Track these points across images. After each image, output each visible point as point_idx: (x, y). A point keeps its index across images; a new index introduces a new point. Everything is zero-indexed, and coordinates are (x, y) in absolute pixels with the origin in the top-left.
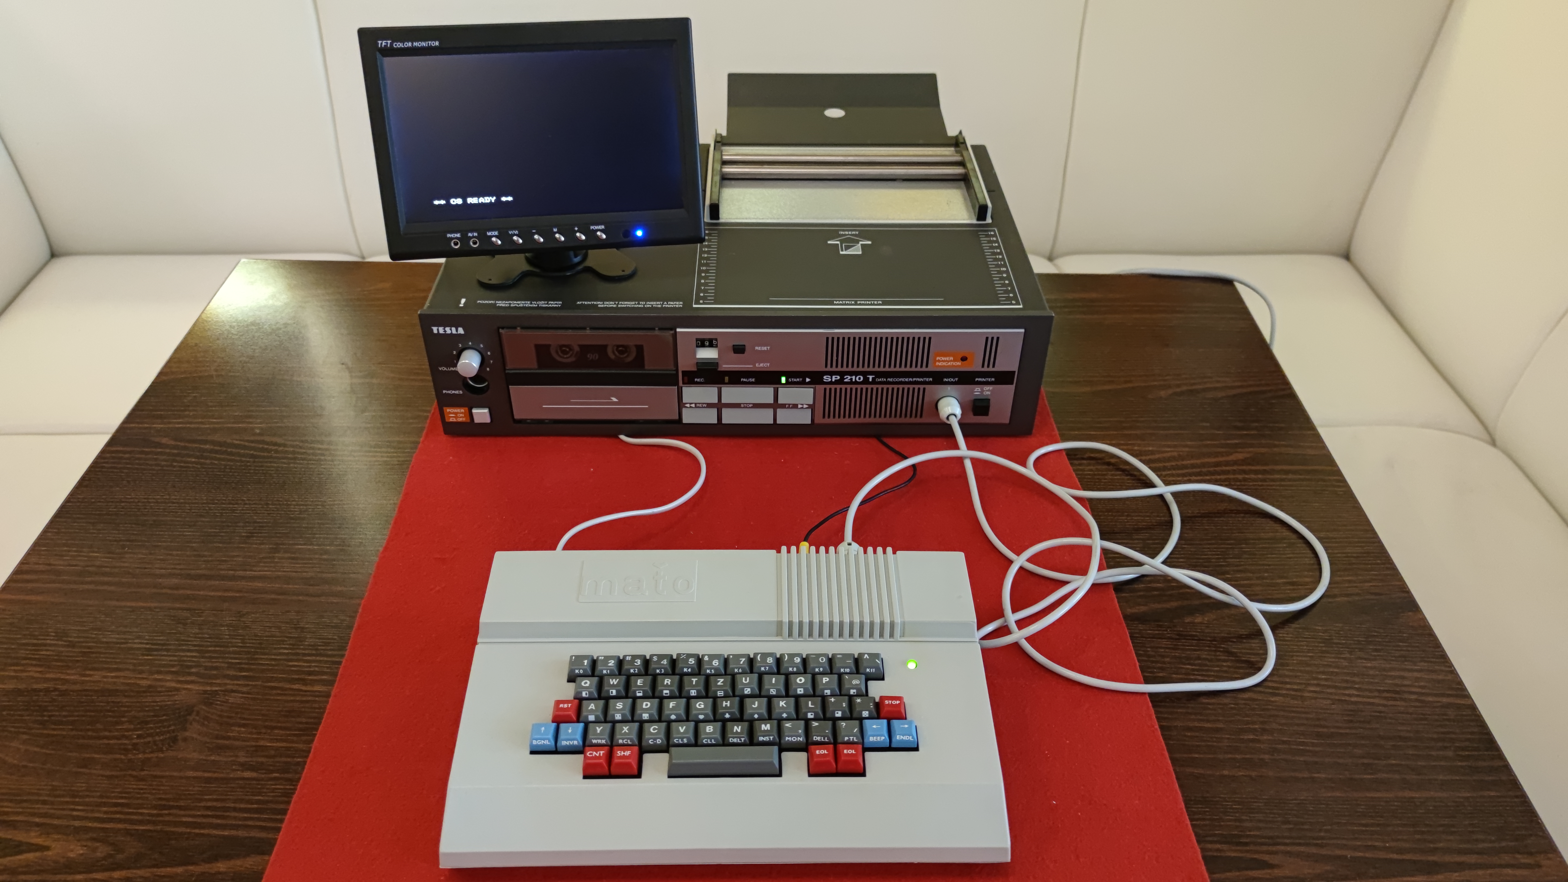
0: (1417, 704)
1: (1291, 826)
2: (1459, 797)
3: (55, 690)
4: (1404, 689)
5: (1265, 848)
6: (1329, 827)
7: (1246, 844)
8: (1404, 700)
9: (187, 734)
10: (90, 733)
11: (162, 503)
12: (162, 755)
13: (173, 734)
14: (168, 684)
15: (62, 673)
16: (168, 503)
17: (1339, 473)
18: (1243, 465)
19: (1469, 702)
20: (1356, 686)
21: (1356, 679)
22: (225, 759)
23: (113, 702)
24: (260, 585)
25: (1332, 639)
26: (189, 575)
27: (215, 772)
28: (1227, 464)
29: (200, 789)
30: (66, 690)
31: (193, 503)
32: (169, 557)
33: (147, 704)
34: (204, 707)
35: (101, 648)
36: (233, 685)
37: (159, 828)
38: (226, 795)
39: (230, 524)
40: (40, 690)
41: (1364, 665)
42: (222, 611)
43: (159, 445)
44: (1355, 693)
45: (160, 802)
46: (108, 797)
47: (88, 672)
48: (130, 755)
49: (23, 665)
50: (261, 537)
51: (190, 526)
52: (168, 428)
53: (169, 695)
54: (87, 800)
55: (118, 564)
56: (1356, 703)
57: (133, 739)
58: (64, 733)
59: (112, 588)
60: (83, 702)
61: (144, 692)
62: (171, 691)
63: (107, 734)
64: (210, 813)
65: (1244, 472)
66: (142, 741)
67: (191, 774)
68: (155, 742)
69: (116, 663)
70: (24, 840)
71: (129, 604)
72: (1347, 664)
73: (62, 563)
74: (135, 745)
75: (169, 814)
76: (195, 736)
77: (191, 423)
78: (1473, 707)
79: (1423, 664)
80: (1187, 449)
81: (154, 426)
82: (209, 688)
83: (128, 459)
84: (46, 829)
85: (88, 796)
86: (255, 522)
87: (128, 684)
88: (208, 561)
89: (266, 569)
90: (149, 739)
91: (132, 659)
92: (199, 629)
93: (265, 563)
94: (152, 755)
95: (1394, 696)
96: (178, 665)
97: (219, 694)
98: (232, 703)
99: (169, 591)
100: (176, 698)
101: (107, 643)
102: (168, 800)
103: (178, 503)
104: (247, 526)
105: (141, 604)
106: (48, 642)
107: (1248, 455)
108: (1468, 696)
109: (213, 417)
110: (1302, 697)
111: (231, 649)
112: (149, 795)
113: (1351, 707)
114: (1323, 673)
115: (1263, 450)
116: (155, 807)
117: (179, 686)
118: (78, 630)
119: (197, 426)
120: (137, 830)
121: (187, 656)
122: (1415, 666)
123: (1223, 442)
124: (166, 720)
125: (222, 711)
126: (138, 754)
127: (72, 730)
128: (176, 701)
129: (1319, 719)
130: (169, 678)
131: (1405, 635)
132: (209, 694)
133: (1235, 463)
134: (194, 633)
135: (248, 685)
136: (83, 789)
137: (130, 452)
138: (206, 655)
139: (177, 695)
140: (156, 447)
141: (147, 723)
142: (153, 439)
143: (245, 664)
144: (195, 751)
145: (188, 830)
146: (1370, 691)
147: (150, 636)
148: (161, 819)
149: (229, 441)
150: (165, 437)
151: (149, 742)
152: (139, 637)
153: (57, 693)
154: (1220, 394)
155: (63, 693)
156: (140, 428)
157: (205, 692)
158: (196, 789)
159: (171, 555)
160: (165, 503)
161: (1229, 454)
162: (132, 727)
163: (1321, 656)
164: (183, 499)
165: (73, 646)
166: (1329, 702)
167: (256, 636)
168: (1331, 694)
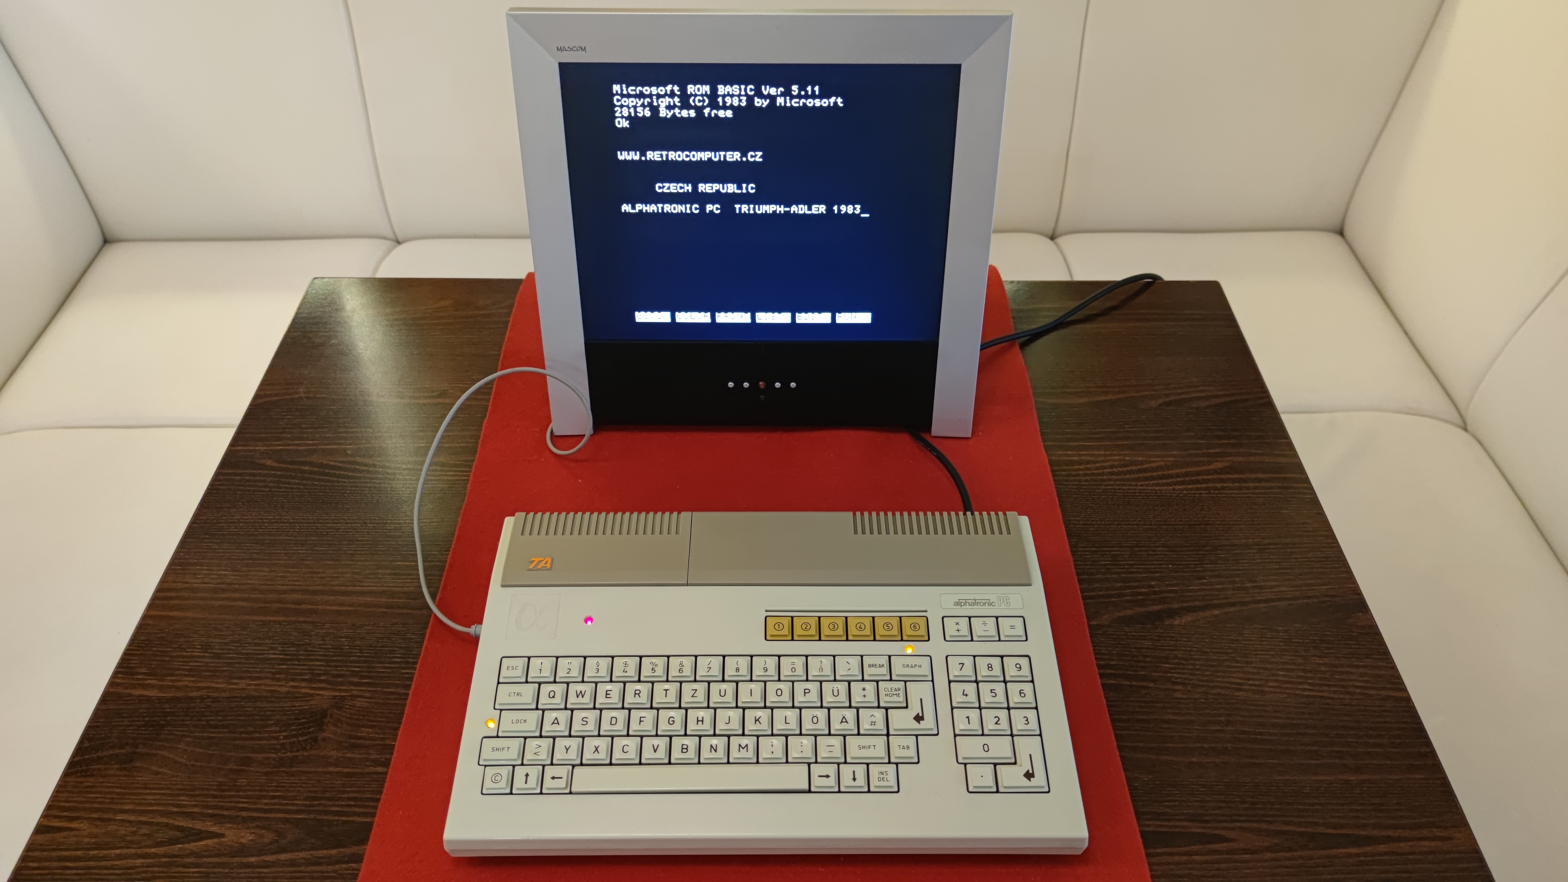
0: (1360, 697)
1: (1247, 806)
2: (1389, 779)
3: (209, 697)
4: (1350, 683)
5: (1224, 825)
6: (1279, 806)
7: (1208, 822)
8: (1349, 693)
9: (325, 735)
10: (243, 735)
11: (274, 523)
12: (306, 754)
13: (314, 735)
14: (303, 691)
15: (211, 682)
16: (281, 523)
17: (1307, 480)
18: (1221, 474)
19: (1404, 695)
20: (1310, 681)
21: (1309, 675)
22: (359, 756)
23: (258, 707)
24: (369, 599)
25: (1292, 639)
26: (307, 590)
27: (352, 768)
28: (1208, 472)
29: (342, 782)
30: (217, 698)
31: (302, 523)
32: (289, 575)
33: (288, 708)
34: (335, 711)
35: (241, 658)
36: (358, 690)
37: (312, 816)
38: (364, 787)
39: (336, 543)
40: (196, 698)
41: (1317, 662)
42: (340, 624)
43: (264, 467)
44: (1308, 687)
45: (310, 794)
46: (267, 791)
47: (235, 681)
48: (280, 754)
49: (177, 675)
50: (364, 554)
51: (303, 545)
52: (271, 450)
53: (305, 701)
54: (249, 793)
55: (245, 581)
56: (1308, 696)
57: (280, 739)
58: (222, 735)
59: (244, 604)
60: (233, 708)
61: (284, 698)
62: (307, 697)
63: (259, 735)
64: (353, 803)
65: (1222, 481)
66: (288, 741)
67: (331, 769)
68: (299, 742)
69: (257, 672)
70: (202, 829)
71: (260, 618)
72: (1303, 661)
73: (196, 581)
74: (283, 744)
75: (319, 805)
76: (332, 736)
77: (289, 445)
78: (1408, 699)
79: (1367, 660)
80: (1172, 459)
81: (258, 448)
82: (337, 694)
83: (240, 481)
84: (219, 819)
85: (249, 790)
86: (357, 540)
87: (270, 691)
88: (322, 578)
89: (372, 584)
90: (294, 739)
91: (270, 668)
92: (322, 640)
93: (369, 578)
94: (297, 754)
95: (1340, 689)
96: (309, 673)
97: (347, 699)
98: (359, 707)
99: (293, 606)
100: (312, 702)
101: (246, 654)
102: (316, 792)
103: (288, 523)
104: (351, 545)
105: (272, 618)
106: (196, 654)
107: (1227, 464)
108: (1405, 690)
109: (307, 439)
110: (1262, 691)
111: (352, 658)
112: (300, 789)
113: (1303, 700)
114: (1283, 670)
115: (1241, 459)
116: (306, 799)
117: (312, 692)
118: (220, 643)
119: (295, 447)
120: (294, 818)
121: (316, 665)
122: (1361, 662)
123: (1205, 451)
124: (305, 723)
125: (351, 714)
126: (286, 753)
127: (228, 732)
128: (311, 705)
129: (1276, 711)
130: (303, 684)
131: (1354, 634)
132: (338, 699)
133: (1216, 472)
134: (318, 645)
135: (370, 691)
136: (245, 784)
137: (240, 475)
138: (332, 664)
139: (312, 700)
140: (260, 469)
141: (290, 725)
142: (258, 461)
143: (365, 672)
144: (333, 750)
145: (336, 818)
146: (1321, 685)
147: (282, 647)
148: (312, 808)
149: (325, 462)
150: (269, 459)
151: (294, 743)
152: (272, 649)
153: (210, 700)
154: (1204, 404)
155: (216, 700)
156: (245, 451)
157: (335, 697)
158: (340, 782)
159: (290, 572)
160: (277, 522)
161: (1210, 463)
162: (278, 729)
163: (1281, 655)
164: (293, 519)
165: (218, 658)
166: (1285, 696)
167: (371, 646)
168: (1287, 688)
